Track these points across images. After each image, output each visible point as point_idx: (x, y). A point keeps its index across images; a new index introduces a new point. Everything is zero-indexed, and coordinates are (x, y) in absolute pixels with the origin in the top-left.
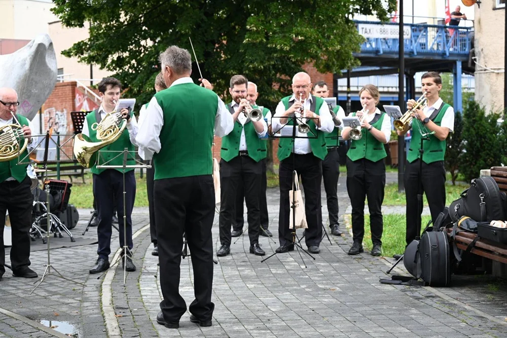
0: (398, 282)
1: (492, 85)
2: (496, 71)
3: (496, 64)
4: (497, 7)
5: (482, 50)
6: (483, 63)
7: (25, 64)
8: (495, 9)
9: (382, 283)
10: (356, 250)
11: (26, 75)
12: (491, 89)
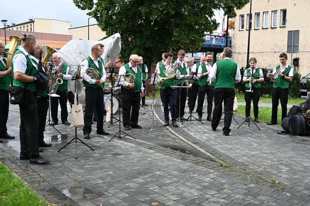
0: (285, 134)
1: (237, 58)
2: (239, 53)
3: (239, 50)
4: (240, 30)
5: (234, 45)
6: (234, 50)
7: (111, 45)
8: (239, 31)
9: (278, 134)
10: (248, 120)
11: (111, 49)
12: (237, 59)
